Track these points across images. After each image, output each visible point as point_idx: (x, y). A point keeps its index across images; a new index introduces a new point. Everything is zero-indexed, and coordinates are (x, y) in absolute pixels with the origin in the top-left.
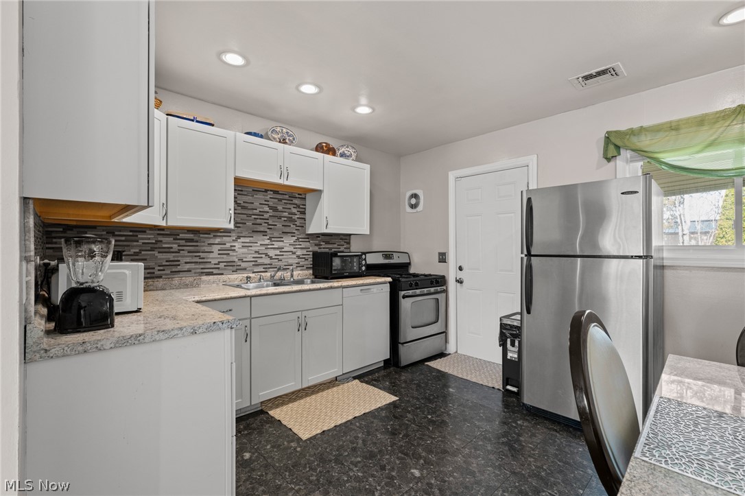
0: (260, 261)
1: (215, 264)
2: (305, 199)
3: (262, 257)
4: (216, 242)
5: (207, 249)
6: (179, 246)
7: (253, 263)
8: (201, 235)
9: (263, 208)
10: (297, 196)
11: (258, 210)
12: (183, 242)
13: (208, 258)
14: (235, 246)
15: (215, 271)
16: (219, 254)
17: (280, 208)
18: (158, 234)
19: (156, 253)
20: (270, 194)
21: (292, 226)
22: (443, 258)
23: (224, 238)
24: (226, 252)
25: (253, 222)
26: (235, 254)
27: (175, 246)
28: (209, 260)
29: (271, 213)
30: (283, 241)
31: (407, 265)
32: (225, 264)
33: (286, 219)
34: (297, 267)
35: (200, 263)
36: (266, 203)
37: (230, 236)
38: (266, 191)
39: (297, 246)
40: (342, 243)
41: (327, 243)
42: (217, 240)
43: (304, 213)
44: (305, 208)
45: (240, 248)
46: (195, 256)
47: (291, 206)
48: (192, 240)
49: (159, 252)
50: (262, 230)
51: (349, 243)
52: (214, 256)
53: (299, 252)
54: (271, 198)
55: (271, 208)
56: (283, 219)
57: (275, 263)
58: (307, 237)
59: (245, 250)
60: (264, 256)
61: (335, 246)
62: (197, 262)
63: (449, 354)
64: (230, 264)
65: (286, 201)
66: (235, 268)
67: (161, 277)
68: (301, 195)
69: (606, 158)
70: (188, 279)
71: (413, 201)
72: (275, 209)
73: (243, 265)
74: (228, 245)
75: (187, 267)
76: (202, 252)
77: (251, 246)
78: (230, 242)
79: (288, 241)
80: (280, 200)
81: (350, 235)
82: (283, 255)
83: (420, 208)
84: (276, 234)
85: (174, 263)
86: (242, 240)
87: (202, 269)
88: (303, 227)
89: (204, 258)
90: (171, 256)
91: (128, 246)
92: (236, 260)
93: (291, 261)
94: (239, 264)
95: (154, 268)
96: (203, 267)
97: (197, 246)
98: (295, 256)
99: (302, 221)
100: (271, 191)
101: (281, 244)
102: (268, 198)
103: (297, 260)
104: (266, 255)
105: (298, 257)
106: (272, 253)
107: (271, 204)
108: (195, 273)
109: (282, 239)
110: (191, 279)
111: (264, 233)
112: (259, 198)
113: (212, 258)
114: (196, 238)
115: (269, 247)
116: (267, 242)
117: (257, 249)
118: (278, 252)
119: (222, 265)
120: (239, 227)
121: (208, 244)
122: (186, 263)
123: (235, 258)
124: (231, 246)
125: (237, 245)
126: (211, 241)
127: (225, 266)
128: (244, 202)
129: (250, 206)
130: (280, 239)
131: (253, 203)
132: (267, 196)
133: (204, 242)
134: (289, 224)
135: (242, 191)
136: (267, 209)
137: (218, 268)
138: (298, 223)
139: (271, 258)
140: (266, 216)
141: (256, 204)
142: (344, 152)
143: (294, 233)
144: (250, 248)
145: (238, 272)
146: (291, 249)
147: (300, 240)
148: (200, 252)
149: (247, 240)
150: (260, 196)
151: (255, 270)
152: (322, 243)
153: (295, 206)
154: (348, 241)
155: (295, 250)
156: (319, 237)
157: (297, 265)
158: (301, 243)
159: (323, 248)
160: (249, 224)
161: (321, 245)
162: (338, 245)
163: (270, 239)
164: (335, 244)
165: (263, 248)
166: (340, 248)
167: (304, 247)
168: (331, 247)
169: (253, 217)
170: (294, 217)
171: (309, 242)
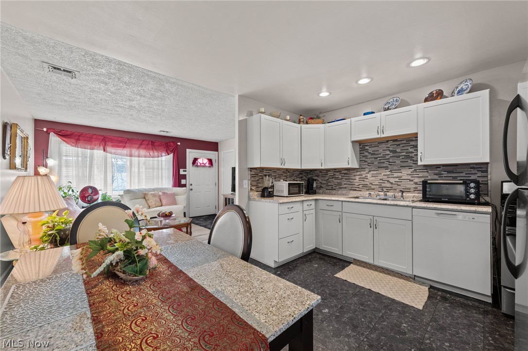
0: (383, 185)
1: (357, 185)
5: (353, 178)
7: (379, 186)
9: (385, 152)
11: (382, 154)
12: (343, 175)
13: (354, 182)
15: (357, 189)
17: (398, 150)
18: (335, 172)
19: (333, 179)
20: (391, 143)
21: (409, 161)
23: (362, 172)
24: (363, 179)
25: (379, 162)
26: (367, 180)
27: (340, 176)
29: (391, 154)
30: (401, 172)
33: (403, 157)
34: (414, 190)
35: (350, 184)
36: (388, 149)
37: (365, 171)
38: (387, 141)
39: (414, 176)
40: (474, 171)
41: (449, 172)
42: (358, 173)
45: (370, 177)
46: (348, 181)
47: (409, 148)
48: (346, 174)
50: (385, 166)
51: (485, 171)
52: (357, 180)
53: (416, 180)
55: (391, 151)
56: (401, 157)
57: (395, 186)
59: (374, 178)
60: (386, 182)
64: (365, 186)
65: (404, 145)
66: (368, 188)
67: (335, 190)
70: (344, 192)
72: (394, 152)
73: (373, 187)
74: (364, 176)
75: (345, 186)
77: (377, 176)
78: (365, 174)
79: (405, 173)
80: (399, 145)
82: (401, 182)
84: (395, 168)
85: (340, 184)
86: (372, 172)
87: (351, 187)
89: (352, 182)
90: (338, 181)
91: (325, 177)
92: (369, 184)
93: (408, 186)
94: (370, 186)
95: (332, 186)
97: (349, 176)
98: (412, 183)
101: (399, 174)
102: (389, 145)
103: (415, 186)
104: (388, 181)
105: (416, 183)
106: (392, 180)
107: (391, 149)
108: (348, 189)
109: (400, 171)
110: (345, 192)
111: (387, 168)
112: (383, 147)
114: (348, 173)
115: (390, 176)
116: (389, 173)
117: (381, 178)
118: (397, 180)
119: (361, 186)
120: (370, 166)
124: (366, 176)
125: (369, 175)
126: (355, 174)
128: (373, 151)
129: (376, 153)
130: (399, 171)
131: (378, 151)
132: (388, 144)
133: (352, 174)
134: (407, 160)
136: (388, 152)
137: (359, 188)
139: (392, 183)
140: (387, 157)
141: (381, 151)
142: (462, 88)
145: (370, 190)
146: (409, 177)
147: (418, 171)
148: (350, 179)
149: (375, 172)
150: (383, 145)
152: (442, 173)
153: (412, 147)
154: (484, 169)
156: (440, 168)
157: (414, 189)
158: (418, 173)
159: (445, 177)
160: (376, 163)
161: (443, 174)
162: (466, 174)
163: (391, 171)
164: (462, 173)
165: (386, 177)
166: (470, 177)
167: (422, 176)
168: (457, 175)
169: (379, 159)
170: (411, 155)
171: (428, 172)
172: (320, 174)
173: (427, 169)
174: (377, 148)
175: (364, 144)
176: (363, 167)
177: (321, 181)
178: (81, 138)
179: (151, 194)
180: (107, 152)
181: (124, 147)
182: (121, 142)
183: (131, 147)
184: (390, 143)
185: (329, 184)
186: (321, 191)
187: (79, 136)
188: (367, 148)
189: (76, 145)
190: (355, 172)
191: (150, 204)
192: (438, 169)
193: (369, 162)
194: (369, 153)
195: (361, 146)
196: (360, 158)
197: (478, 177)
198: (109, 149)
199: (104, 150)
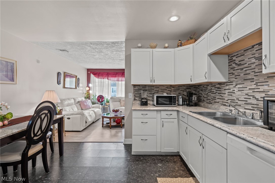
0: (249, 101)
1: (227, 100)
3: (250, 99)
4: (227, 88)
5: (223, 92)
6: (216, 91)
7: (245, 102)
8: (222, 85)
9: (251, 61)
13: (224, 97)
14: (234, 90)
16: (228, 95)
18: (211, 86)
19: (210, 93)
23: (230, 86)
24: (231, 94)
25: (244, 73)
26: (235, 95)
27: (215, 91)
28: (224, 98)
32: (230, 101)
35: (222, 99)
36: (253, 56)
37: (232, 84)
38: (253, 47)
42: (227, 87)
45: (238, 92)
46: (220, 96)
48: (219, 88)
49: (212, 93)
50: (251, 78)
54: (256, 51)
57: (261, 104)
59: (240, 93)
60: (251, 97)
62: (220, 99)
66: (235, 104)
67: (211, 103)
73: (240, 103)
76: (222, 94)
77: (243, 90)
78: (232, 88)
85: (214, 98)
86: (238, 86)
87: (222, 102)
89: (222, 97)
90: (214, 95)
91: (206, 91)
92: (236, 99)
94: (237, 101)
95: (210, 100)
96: (222, 101)
97: (220, 91)
100: (257, 45)
104: (254, 97)
106: (257, 96)
108: (220, 104)
111: (252, 80)
113: (226, 97)
115: (255, 90)
116: (254, 86)
117: (246, 92)
120: (237, 78)
121: (224, 89)
122: (218, 98)
123: (235, 97)
124: (233, 90)
126: (225, 88)
127: (230, 102)
128: (239, 61)
129: (242, 63)
131: (244, 60)
132: (253, 50)
133: (223, 89)
135: (238, 54)
136: (253, 60)
139: (257, 100)
140: (253, 66)
141: (246, 59)
144: (242, 92)
148: (221, 94)
149: (241, 86)
150: (249, 53)
151: (246, 108)
160: (242, 75)
163: (256, 84)
165: (251, 91)
169: (244, 69)
172: (203, 88)
174: (243, 57)
175: (232, 54)
176: (232, 80)
177: (204, 95)
178: (100, 74)
179: (122, 100)
180: (109, 80)
181: (115, 77)
182: (114, 74)
183: (119, 76)
184: (256, 48)
185: (209, 98)
186: (202, 104)
187: (99, 74)
188: (234, 58)
189: (98, 78)
190: (225, 86)
191: (122, 105)
193: (236, 74)
194: (236, 64)
195: (230, 58)
196: (229, 70)
198: (109, 78)
199: (108, 79)
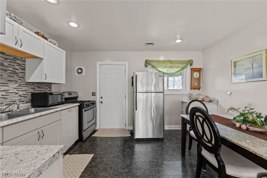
2: (25, 61)
10: (19, 59)
17: (6, 64)
21: (15, 77)
22: (94, 94)
30: (8, 86)
31: (76, 98)
33: (10, 72)
39: (19, 89)
40: (47, 88)
41: (39, 87)
43: (24, 70)
44: (25, 67)
47: (15, 64)
51: (51, 88)
53: (21, 93)
56: (8, 71)
58: (26, 84)
61: (44, 89)
63: (98, 130)
65: (10, 61)
68: (22, 58)
69: (145, 66)
71: (80, 71)
81: (51, 84)
82: (8, 95)
83: (83, 74)
88: (24, 78)
93: (14, 99)
98: (18, 96)
99: (23, 74)
101: (7, 88)
103: (19, 98)
105: (20, 96)
134: (13, 75)
138: (20, 75)
143: (17, 81)
146: (15, 91)
147: (22, 85)
153: (18, 65)
154: (50, 87)
155: (18, 92)
156: (34, 84)
157: (19, 101)
158: (22, 87)
159: (37, 90)
161: (35, 89)
162: (45, 89)
164: (43, 88)
166: (46, 90)
167: (24, 90)
168: (41, 90)
170: (17, 71)
171: (28, 87)
173: (27, 85)
192: (34, 85)
197: (49, 90)
